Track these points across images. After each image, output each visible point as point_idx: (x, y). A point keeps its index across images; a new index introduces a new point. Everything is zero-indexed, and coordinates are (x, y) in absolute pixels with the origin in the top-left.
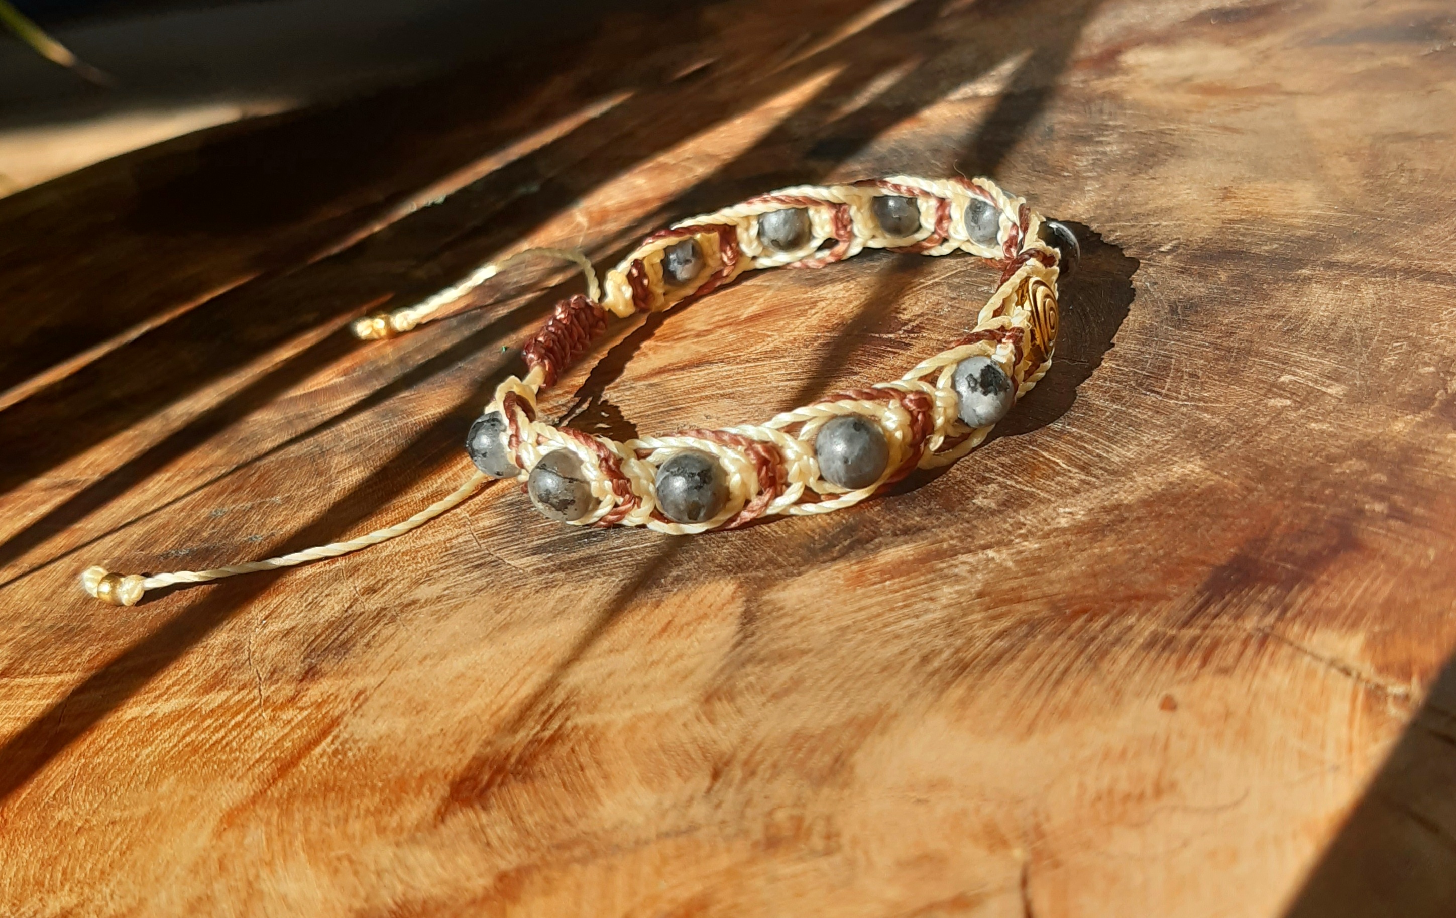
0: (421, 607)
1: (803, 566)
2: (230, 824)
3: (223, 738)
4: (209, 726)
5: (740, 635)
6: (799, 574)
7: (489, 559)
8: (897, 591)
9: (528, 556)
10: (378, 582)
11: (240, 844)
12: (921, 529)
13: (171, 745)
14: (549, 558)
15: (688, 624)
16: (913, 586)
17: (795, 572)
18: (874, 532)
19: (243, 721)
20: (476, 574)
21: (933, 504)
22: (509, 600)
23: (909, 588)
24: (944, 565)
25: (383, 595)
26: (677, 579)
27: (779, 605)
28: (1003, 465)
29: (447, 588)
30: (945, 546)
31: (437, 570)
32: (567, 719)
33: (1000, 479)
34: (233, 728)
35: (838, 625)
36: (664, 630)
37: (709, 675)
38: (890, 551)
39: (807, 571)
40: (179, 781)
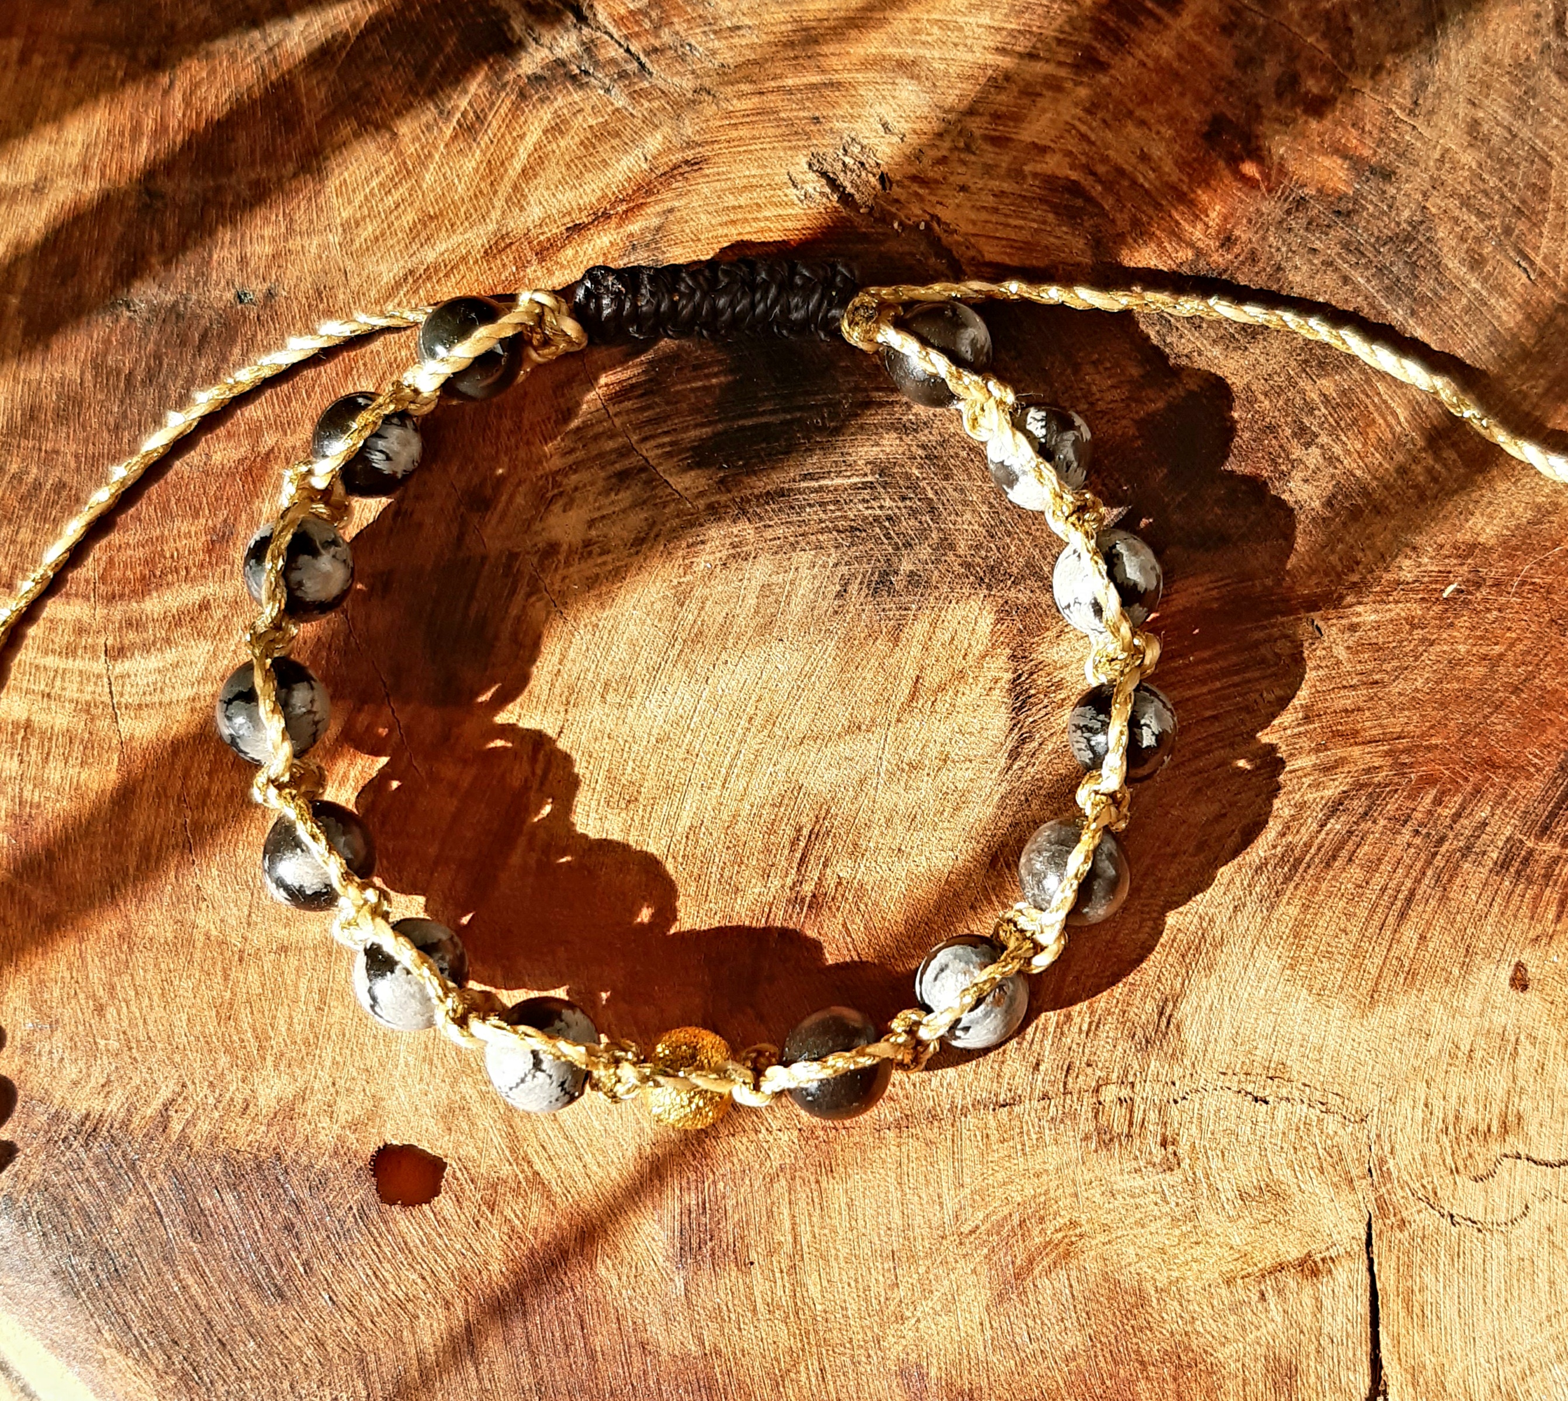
0: (568, 564)
5: (1015, 734)
7: (632, 461)
8: (1204, 683)
9: (690, 467)
10: (482, 483)
14: (722, 481)
15: (942, 688)
20: (625, 497)
22: (689, 577)
25: (501, 520)
26: (913, 580)
28: (1326, 399)
29: (591, 523)
31: (565, 472)
32: (825, 866)
33: (1324, 439)
36: (913, 696)
37: (989, 812)
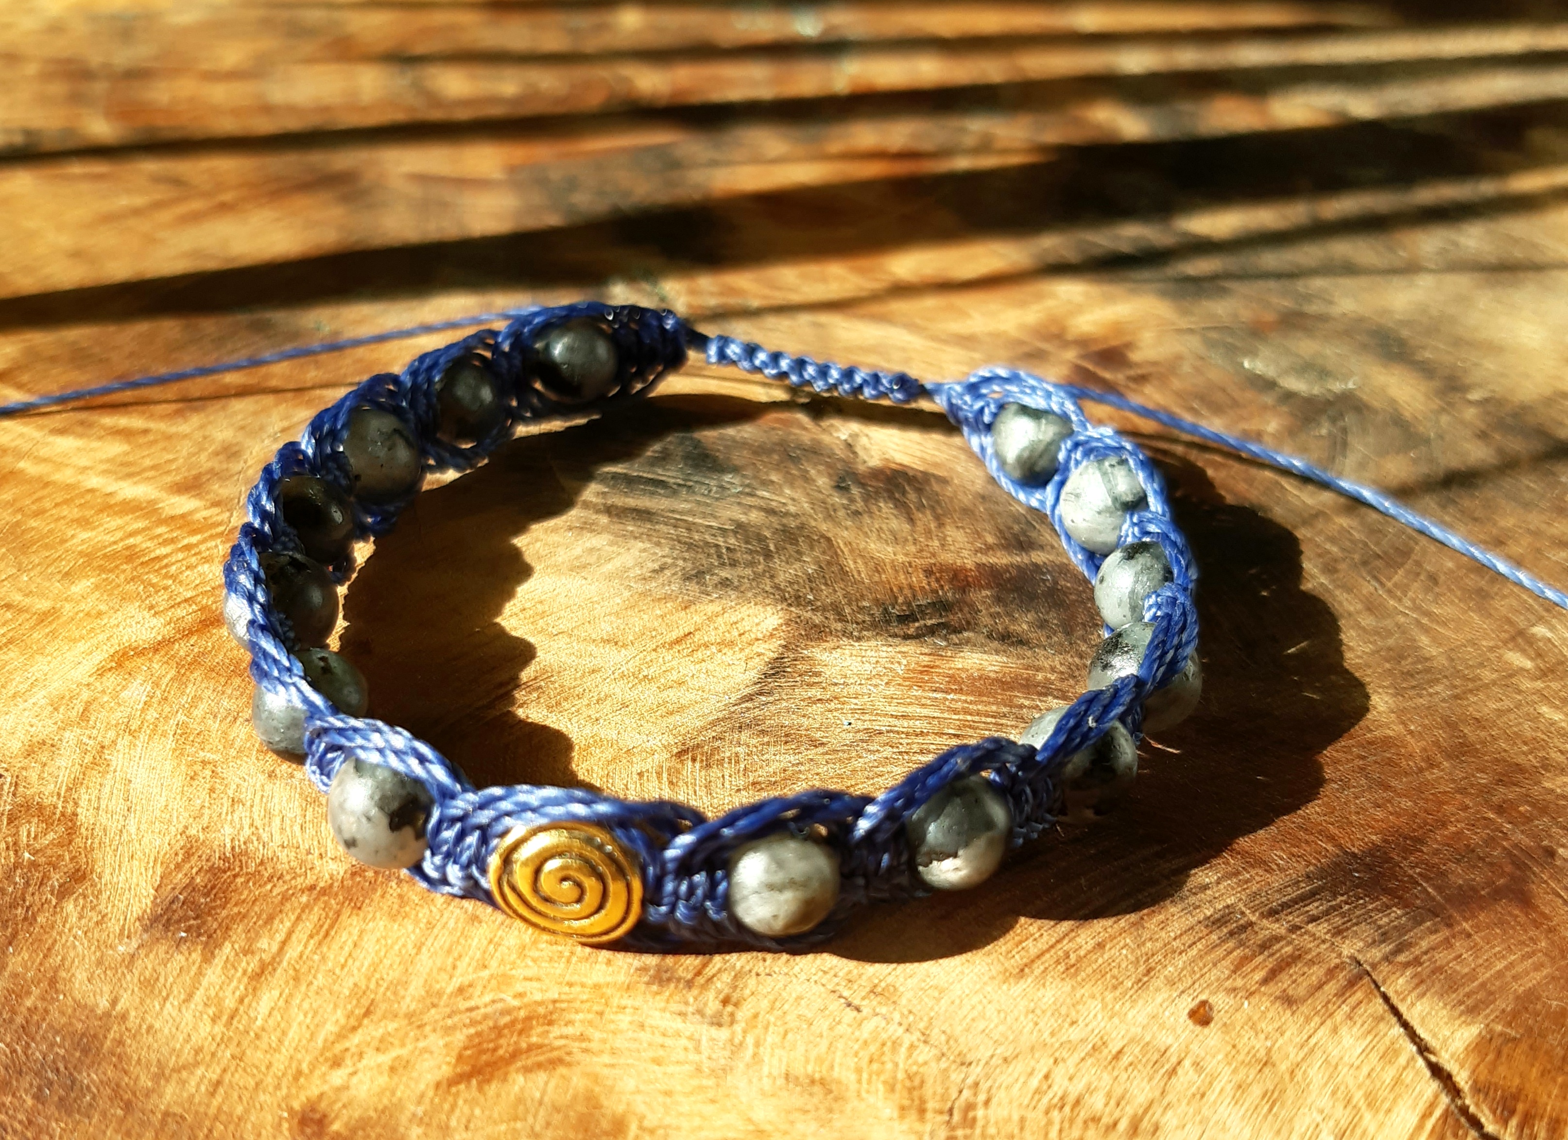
1: (868, 630)
2: (120, 665)
3: (166, 556)
4: (160, 535)
5: (756, 688)
6: (859, 639)
11: (115, 696)
12: (1022, 642)
13: (112, 539)
16: (978, 714)
17: (855, 634)
18: (968, 623)
19: (196, 545)
21: (1052, 614)
23: (971, 714)
24: (1027, 703)
26: (725, 583)
27: (819, 669)
30: (1040, 676)
34: (181, 550)
35: (867, 725)
37: (699, 724)
38: (974, 655)
39: (869, 639)
40: (97, 587)
